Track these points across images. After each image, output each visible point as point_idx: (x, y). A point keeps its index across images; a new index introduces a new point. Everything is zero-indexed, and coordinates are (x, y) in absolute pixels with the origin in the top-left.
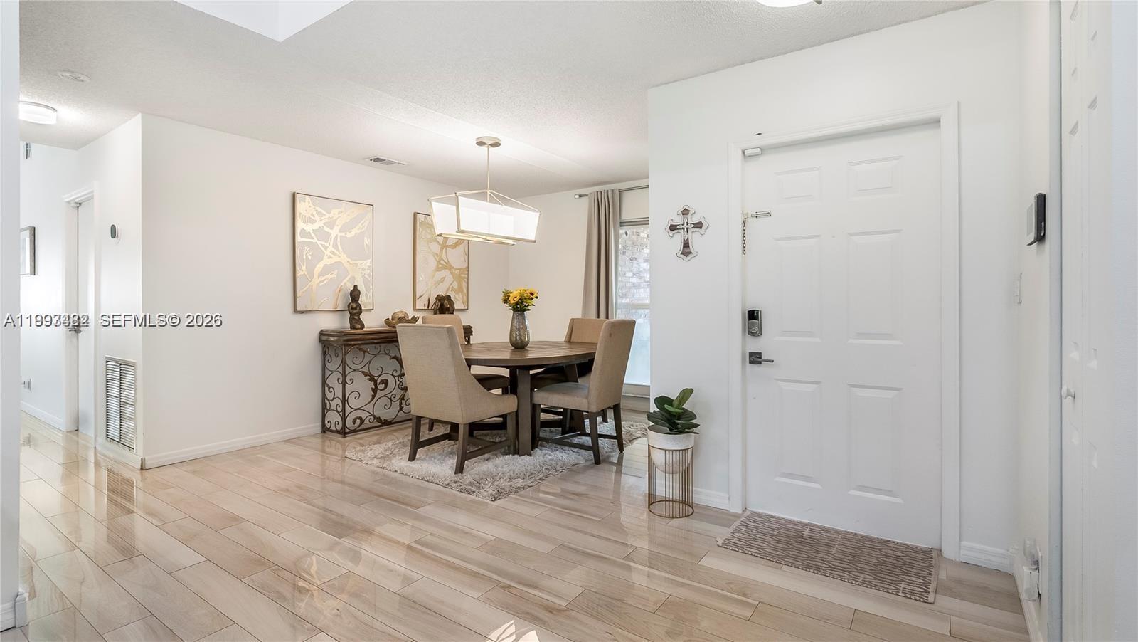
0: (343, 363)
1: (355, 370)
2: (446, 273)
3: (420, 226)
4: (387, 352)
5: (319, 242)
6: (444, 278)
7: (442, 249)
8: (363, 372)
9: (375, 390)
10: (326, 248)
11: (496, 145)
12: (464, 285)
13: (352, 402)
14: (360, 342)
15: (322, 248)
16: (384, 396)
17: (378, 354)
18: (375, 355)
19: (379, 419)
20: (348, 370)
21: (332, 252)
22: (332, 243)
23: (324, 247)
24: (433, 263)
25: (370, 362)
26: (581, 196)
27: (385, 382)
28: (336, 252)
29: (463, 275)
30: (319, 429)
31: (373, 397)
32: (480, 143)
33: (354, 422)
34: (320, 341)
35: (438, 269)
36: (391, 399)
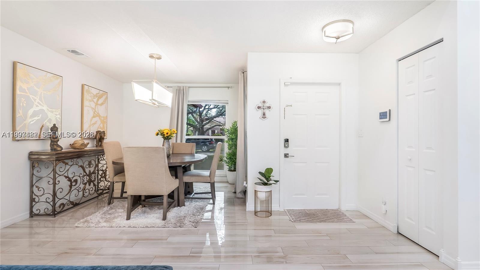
0: (54, 171)
1: (60, 175)
2: (97, 119)
3: (86, 91)
4: (77, 163)
5: (31, 96)
6: (97, 121)
7: (96, 106)
8: (65, 176)
9: (71, 186)
10: (35, 100)
11: (159, 58)
12: (105, 125)
13: (59, 195)
14: (64, 158)
15: (33, 100)
16: (75, 189)
17: (73, 165)
18: (71, 165)
19: (72, 203)
20: (57, 176)
21: (38, 103)
22: (38, 97)
23: (33, 99)
24: (92, 114)
25: (68, 170)
26: (168, 87)
27: (76, 181)
28: (41, 102)
29: (105, 121)
30: (28, 216)
31: (70, 190)
32: (151, 57)
33: (60, 207)
34: (30, 158)
35: (94, 117)
36: (78, 190)
